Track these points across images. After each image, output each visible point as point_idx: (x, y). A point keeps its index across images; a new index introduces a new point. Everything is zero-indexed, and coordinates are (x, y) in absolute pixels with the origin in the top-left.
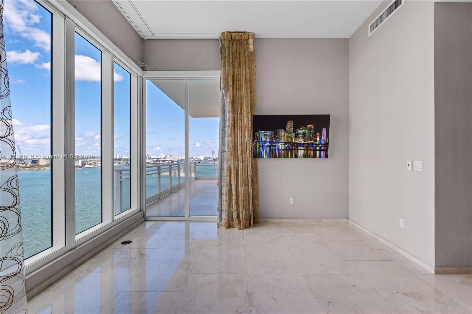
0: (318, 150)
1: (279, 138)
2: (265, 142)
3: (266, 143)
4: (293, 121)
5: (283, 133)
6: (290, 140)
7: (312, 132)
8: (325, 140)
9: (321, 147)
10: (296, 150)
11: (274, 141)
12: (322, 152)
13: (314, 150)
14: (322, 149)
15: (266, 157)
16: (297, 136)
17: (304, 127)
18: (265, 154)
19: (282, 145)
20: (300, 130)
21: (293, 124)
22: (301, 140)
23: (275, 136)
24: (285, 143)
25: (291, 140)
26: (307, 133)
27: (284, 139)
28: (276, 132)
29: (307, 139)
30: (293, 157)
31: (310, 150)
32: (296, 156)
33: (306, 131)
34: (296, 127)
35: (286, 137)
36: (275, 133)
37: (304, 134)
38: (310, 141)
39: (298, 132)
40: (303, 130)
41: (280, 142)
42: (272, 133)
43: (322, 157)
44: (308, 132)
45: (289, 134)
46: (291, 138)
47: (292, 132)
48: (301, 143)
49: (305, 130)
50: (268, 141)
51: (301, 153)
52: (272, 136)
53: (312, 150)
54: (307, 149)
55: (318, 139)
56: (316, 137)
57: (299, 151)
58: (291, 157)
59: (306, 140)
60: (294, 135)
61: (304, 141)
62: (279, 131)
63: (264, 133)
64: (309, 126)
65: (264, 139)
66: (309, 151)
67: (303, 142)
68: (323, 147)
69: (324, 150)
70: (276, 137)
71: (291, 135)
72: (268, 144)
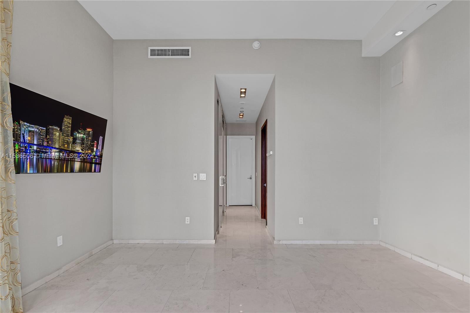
0: (94, 163)
1: (52, 140)
2: (31, 144)
3: (32, 146)
4: (71, 118)
5: (58, 134)
6: (66, 146)
7: (90, 138)
8: (101, 151)
9: (96, 159)
10: (73, 161)
11: (45, 144)
12: (97, 166)
13: (90, 163)
14: (97, 162)
15: (32, 172)
16: (74, 142)
17: (83, 130)
18: (30, 165)
19: (55, 152)
20: (79, 133)
21: (71, 122)
22: (78, 148)
23: (46, 137)
24: (60, 150)
25: (68, 146)
26: (85, 140)
27: (59, 143)
28: (49, 129)
29: (85, 147)
30: (69, 172)
31: (87, 162)
32: (72, 171)
33: (85, 136)
34: (75, 128)
35: (62, 140)
36: (46, 130)
37: (83, 139)
38: (88, 150)
39: (76, 135)
40: (81, 134)
41: (53, 148)
42: (42, 129)
43: (97, 171)
44: (87, 138)
45: (65, 136)
46: (68, 143)
47: (70, 135)
48: (79, 152)
49: (83, 134)
50: (35, 143)
51: (77, 165)
52: (41, 135)
53: (88, 163)
54: (83, 161)
55: (95, 149)
56: (93, 146)
57: (76, 163)
58: (67, 171)
59: (84, 149)
60: (71, 139)
61: (82, 150)
62: (53, 129)
63: (29, 126)
64: (88, 130)
65: (29, 138)
66: (86, 164)
67: (80, 151)
68: (98, 160)
69: (98, 164)
70: (48, 139)
71: (68, 139)
72: (35, 148)
